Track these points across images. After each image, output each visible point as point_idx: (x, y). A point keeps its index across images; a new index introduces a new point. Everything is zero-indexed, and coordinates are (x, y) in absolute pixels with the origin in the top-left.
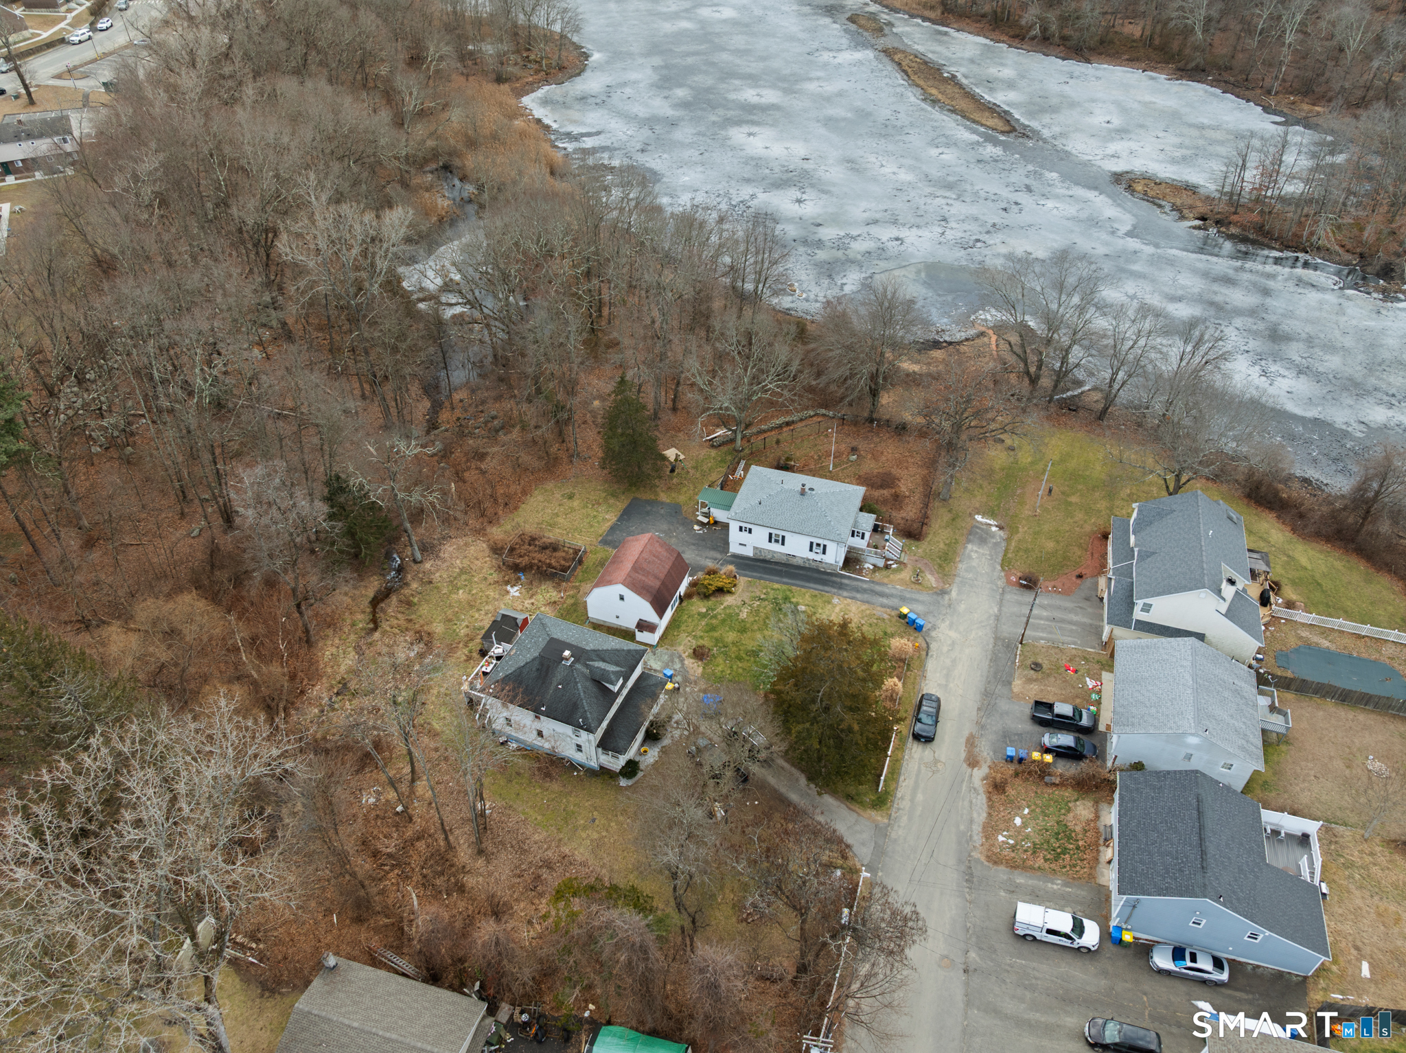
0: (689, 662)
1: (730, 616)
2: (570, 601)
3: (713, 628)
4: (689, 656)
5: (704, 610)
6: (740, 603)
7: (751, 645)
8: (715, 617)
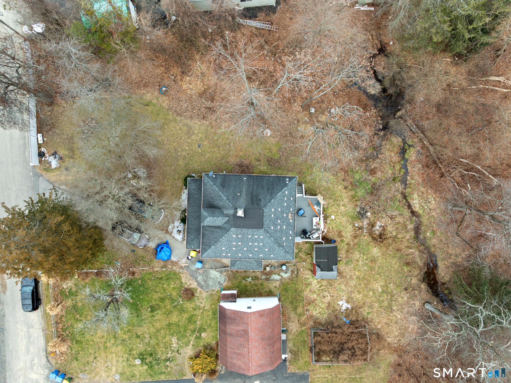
0: (194, 285)
1: (184, 336)
2: (300, 310)
3: (191, 320)
4: (196, 289)
5: (203, 335)
6: (181, 351)
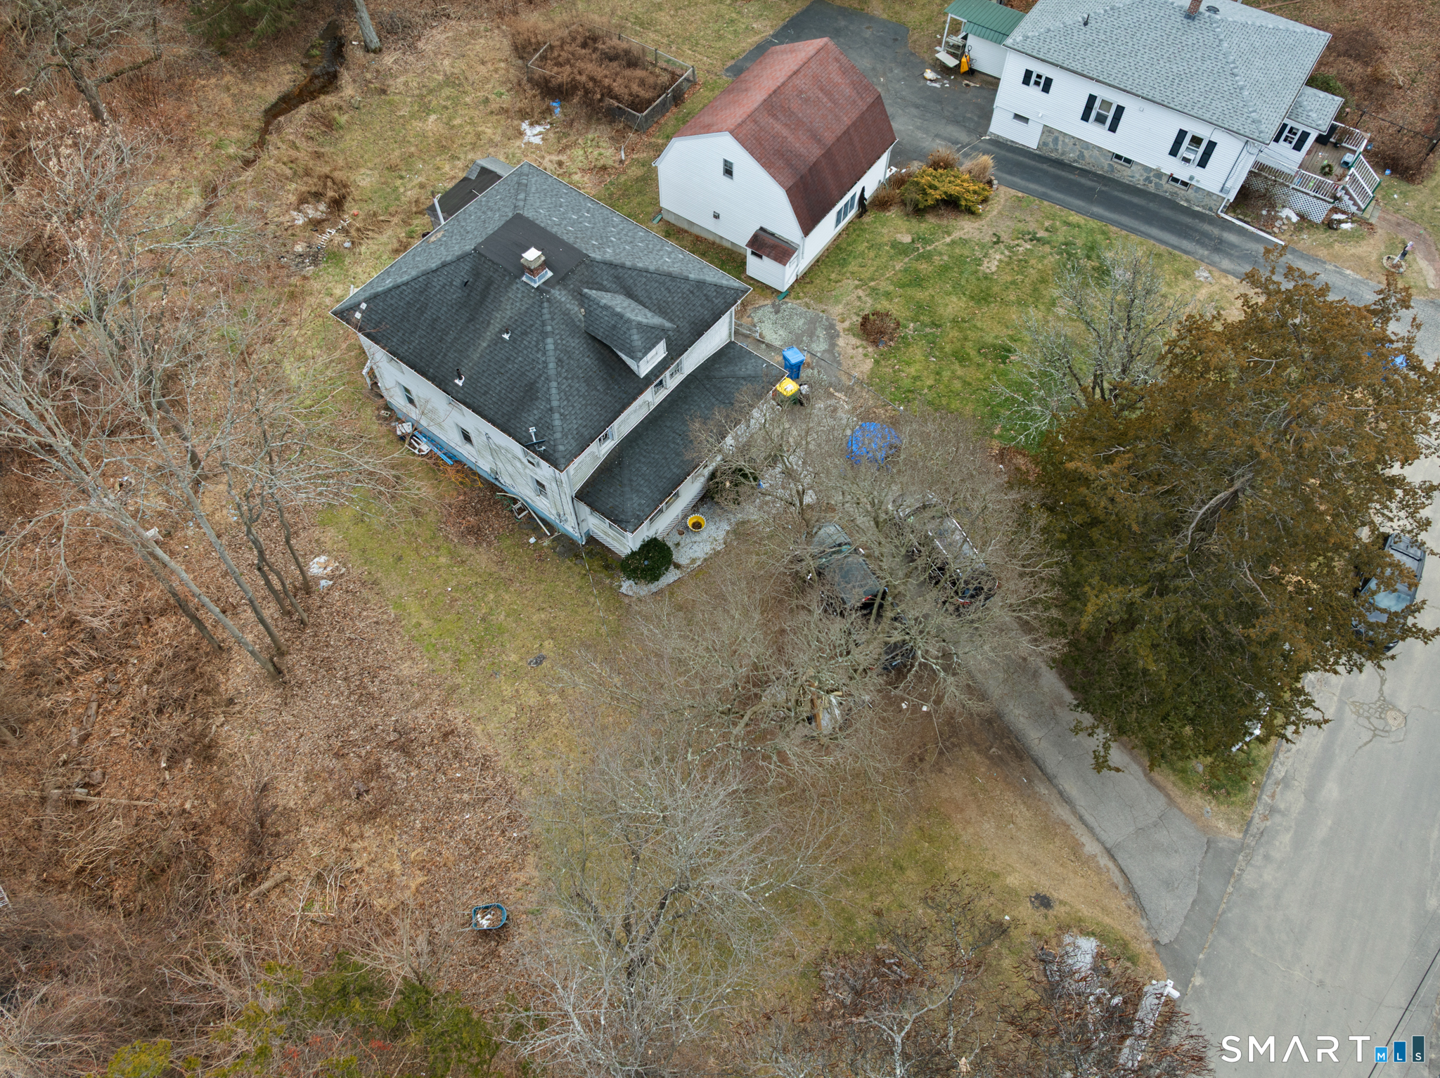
0: (848, 343)
1: (960, 261)
2: (635, 172)
3: (918, 281)
4: (849, 330)
6: (987, 239)
7: (994, 333)
8: (927, 257)
